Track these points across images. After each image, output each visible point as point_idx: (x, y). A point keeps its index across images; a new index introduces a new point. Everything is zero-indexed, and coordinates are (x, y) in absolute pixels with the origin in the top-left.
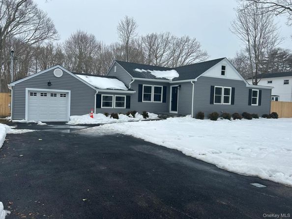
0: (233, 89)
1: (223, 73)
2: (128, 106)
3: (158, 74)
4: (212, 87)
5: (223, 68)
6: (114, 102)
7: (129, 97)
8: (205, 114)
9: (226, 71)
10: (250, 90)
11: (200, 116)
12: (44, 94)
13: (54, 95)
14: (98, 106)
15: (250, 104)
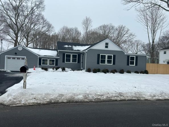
0: (114, 56)
1: (107, 47)
3: (76, 48)
5: (107, 44)
6: (48, 62)
7: (57, 60)
8: (92, 70)
9: (109, 46)
10: (128, 56)
11: (89, 71)
12: (14, 58)
13: (18, 59)
14: (40, 64)
15: (128, 64)
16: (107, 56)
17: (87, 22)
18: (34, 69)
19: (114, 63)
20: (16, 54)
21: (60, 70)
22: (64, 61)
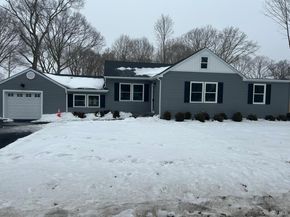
0: (221, 85)
1: (204, 66)
2: (103, 105)
4: (187, 84)
5: (205, 60)
6: (87, 101)
7: (103, 96)
9: (209, 63)
10: (250, 85)
11: (167, 116)
12: (20, 95)
13: (29, 95)
14: (70, 105)
15: (250, 102)
16: (204, 84)
17: (164, 25)
18: (59, 116)
19: (220, 100)
20: (23, 86)
21: (110, 115)
22: (117, 99)
